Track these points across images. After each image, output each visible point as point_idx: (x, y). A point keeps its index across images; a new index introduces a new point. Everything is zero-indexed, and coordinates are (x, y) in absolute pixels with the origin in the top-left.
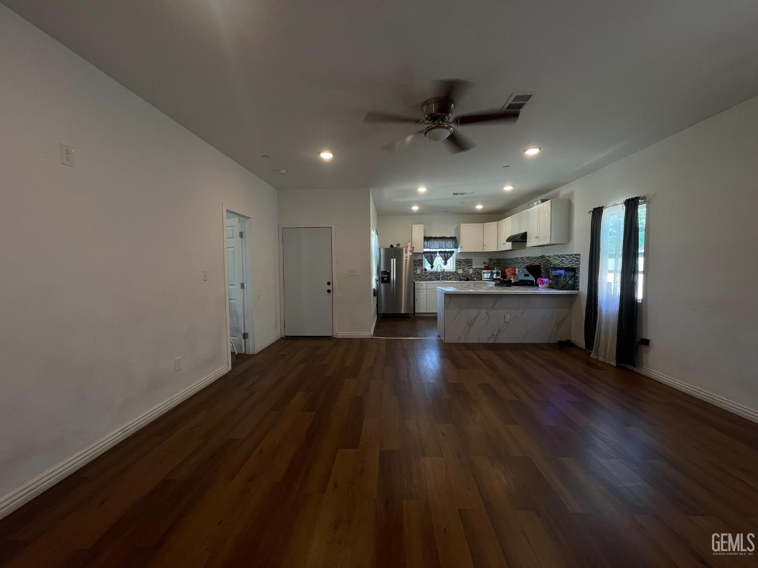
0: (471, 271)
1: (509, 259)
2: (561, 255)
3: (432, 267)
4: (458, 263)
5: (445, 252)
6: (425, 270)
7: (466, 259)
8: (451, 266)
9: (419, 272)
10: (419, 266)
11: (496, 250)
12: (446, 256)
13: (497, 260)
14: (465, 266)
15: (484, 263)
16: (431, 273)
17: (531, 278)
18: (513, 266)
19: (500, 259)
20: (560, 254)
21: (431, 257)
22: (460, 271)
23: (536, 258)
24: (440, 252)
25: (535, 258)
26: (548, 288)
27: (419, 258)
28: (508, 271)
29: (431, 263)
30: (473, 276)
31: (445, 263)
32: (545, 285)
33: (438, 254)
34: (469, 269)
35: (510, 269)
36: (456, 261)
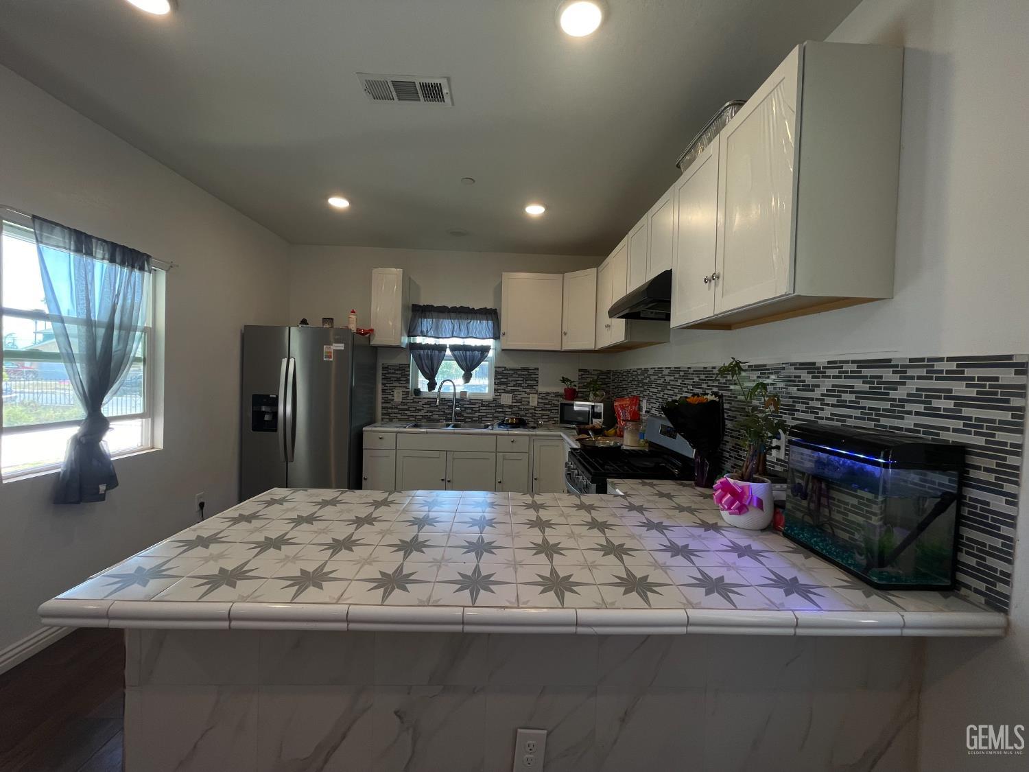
0: (534, 401)
1: (628, 372)
2: (832, 364)
3: (432, 386)
4: (501, 377)
5: (465, 348)
6: (417, 392)
7: (523, 369)
8: (481, 384)
9: (398, 396)
10: (398, 380)
11: (591, 347)
12: (469, 360)
13: (601, 373)
14: (520, 385)
15: (564, 380)
16: (431, 402)
17: (683, 447)
18: (635, 394)
19: (609, 371)
20: (821, 359)
21: (430, 361)
22: (506, 399)
23: (705, 371)
24: (454, 348)
25: (697, 372)
26: (763, 530)
27: (398, 360)
28: (623, 408)
29: (431, 376)
30: (539, 413)
31: (467, 378)
32: (754, 517)
33: (448, 352)
34: (529, 394)
35: (627, 402)
36: (497, 374)
